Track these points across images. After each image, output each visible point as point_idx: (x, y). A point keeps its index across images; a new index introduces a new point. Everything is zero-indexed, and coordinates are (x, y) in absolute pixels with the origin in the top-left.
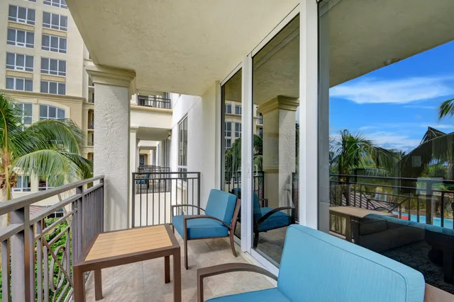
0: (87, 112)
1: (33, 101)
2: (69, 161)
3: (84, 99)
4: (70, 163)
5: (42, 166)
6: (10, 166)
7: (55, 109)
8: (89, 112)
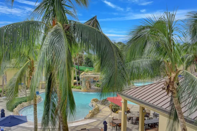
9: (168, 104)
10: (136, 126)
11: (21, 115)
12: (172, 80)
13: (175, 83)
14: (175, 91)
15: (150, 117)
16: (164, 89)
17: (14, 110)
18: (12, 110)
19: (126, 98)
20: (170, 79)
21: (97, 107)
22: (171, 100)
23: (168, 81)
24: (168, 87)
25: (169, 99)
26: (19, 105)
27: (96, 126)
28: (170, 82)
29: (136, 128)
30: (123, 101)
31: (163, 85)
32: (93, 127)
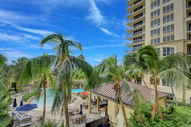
0: (186, 46)
1: (160, 47)
2: (184, 75)
3: (185, 39)
4: (184, 76)
5: (169, 77)
6: (156, 76)
7: (169, 48)
8: (187, 46)
9: (115, 96)
10: (95, 106)
11: (31, 104)
12: (117, 84)
13: (118, 85)
14: (118, 90)
15: (101, 101)
16: (113, 88)
17: (27, 100)
18: (26, 101)
19: (91, 92)
20: (116, 84)
21: (74, 97)
22: (116, 93)
23: (115, 85)
24: (115, 87)
25: (115, 93)
26: (30, 98)
27: (75, 107)
28: (116, 85)
29: (95, 107)
30: (89, 94)
31: (112, 87)
32: (73, 108)
